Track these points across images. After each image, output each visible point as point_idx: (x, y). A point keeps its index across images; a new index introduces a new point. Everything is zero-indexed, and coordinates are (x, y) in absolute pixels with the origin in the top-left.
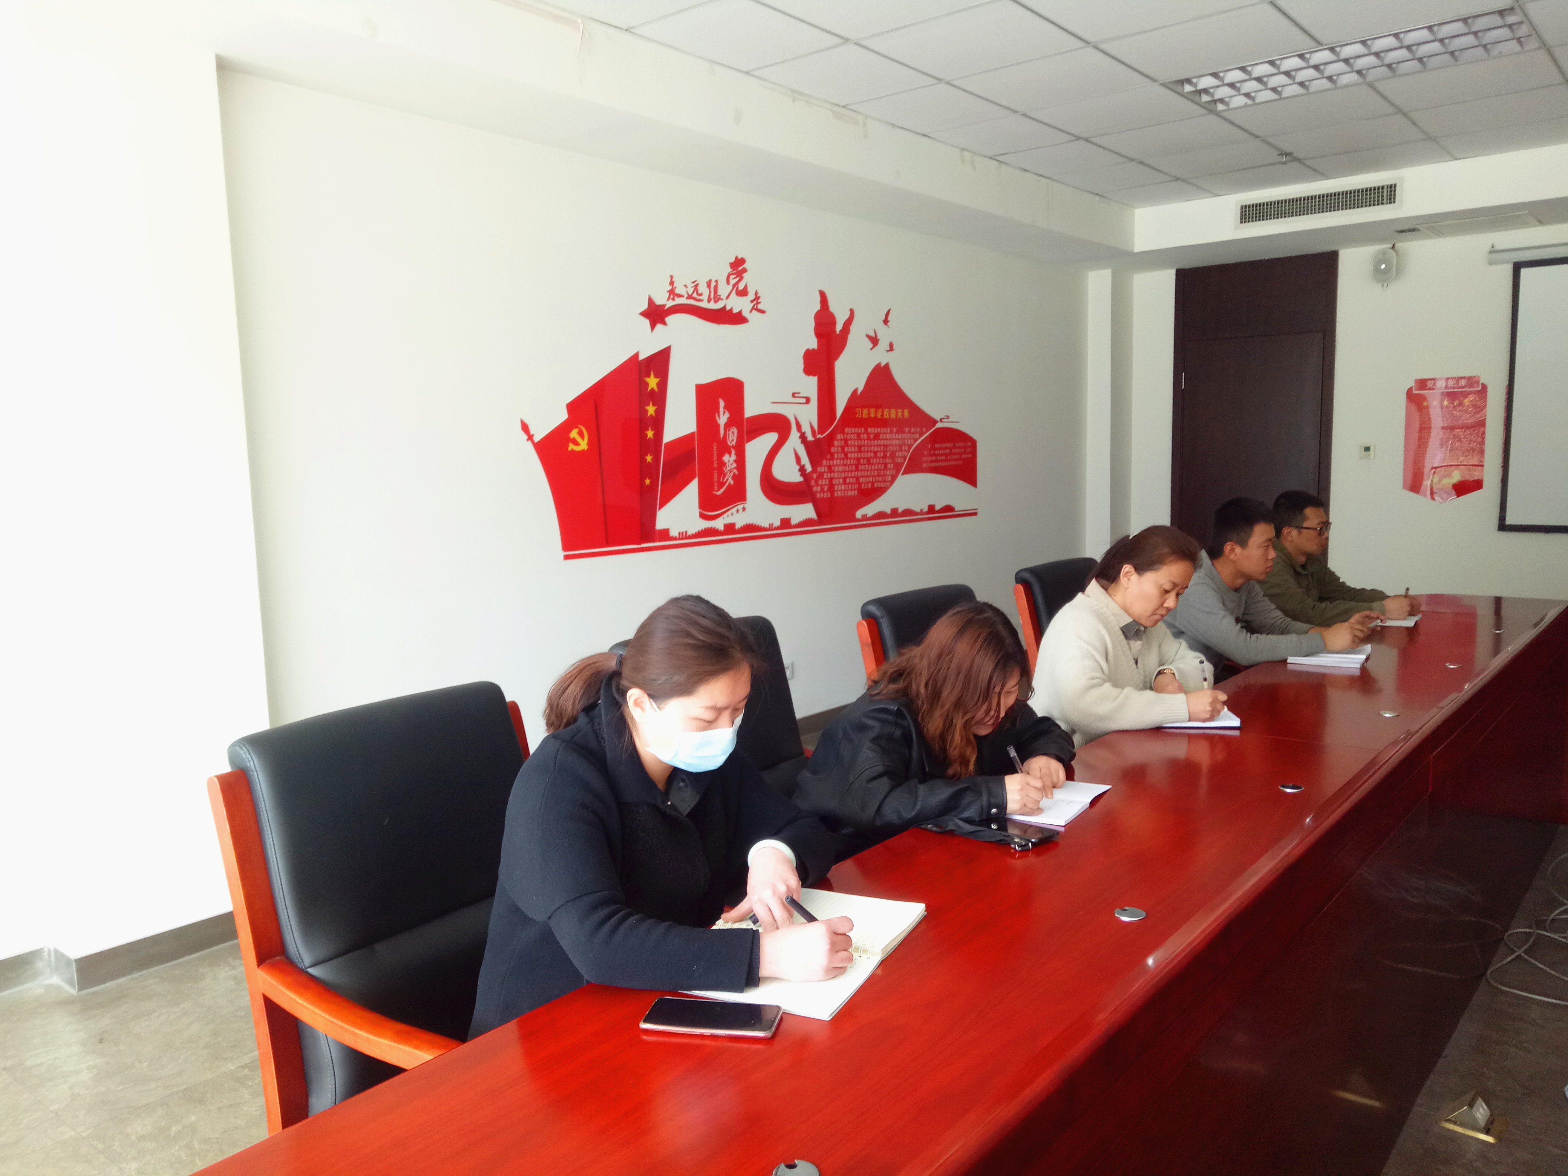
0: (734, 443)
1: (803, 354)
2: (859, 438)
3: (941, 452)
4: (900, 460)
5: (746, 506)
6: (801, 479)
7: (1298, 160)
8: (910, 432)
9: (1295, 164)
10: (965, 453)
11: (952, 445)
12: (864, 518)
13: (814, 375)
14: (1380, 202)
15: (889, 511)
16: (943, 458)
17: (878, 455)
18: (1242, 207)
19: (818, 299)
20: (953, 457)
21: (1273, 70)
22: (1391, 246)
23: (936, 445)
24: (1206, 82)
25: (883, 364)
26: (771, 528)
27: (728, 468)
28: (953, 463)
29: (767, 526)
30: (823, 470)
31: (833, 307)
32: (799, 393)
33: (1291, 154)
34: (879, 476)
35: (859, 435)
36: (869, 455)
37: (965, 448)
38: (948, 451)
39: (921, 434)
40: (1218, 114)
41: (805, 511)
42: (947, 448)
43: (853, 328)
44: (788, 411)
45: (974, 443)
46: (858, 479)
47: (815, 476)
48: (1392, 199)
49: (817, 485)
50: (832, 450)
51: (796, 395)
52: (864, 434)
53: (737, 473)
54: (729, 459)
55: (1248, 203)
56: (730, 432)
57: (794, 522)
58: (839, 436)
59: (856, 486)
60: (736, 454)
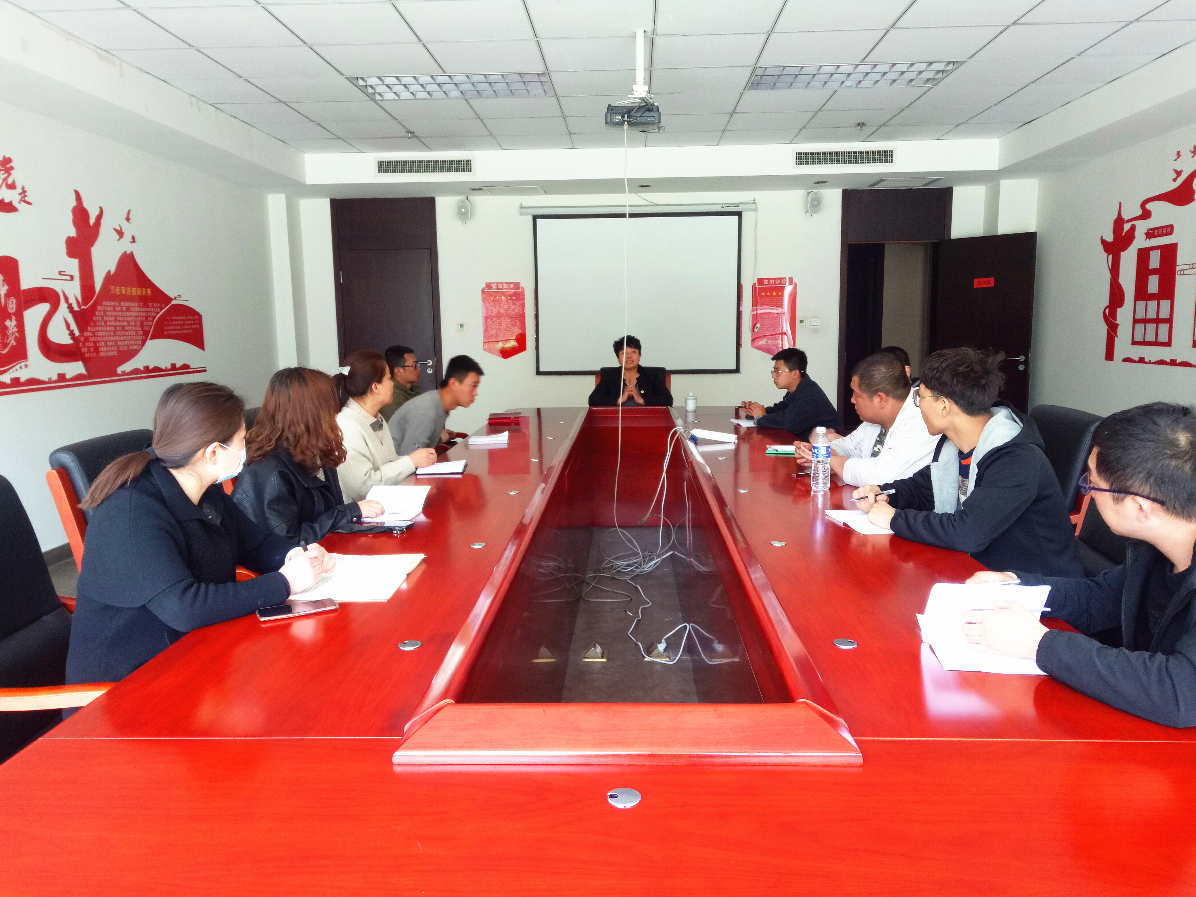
0: (14, 311)
1: (64, 241)
2: (115, 310)
3: (177, 323)
4: (147, 328)
5: (27, 363)
6: (71, 342)
7: (417, 137)
8: (153, 307)
9: (415, 139)
10: (195, 324)
11: (184, 318)
12: (124, 373)
13: (76, 258)
14: (462, 170)
15: (142, 368)
16: (179, 327)
17: (131, 323)
18: (379, 162)
19: (74, 196)
20: (186, 327)
21: (414, 81)
22: (466, 198)
23: (173, 318)
24: (372, 81)
25: (128, 253)
26: (50, 381)
27: (11, 332)
28: (187, 332)
29: (46, 380)
30: (88, 335)
31: (86, 205)
32: (64, 272)
33: (413, 133)
34: (132, 340)
35: (114, 307)
36: (123, 324)
37: (193, 320)
38: (182, 322)
39: (162, 309)
40: (375, 101)
41: (76, 368)
42: (181, 320)
43: (103, 222)
44: (57, 286)
45: (200, 316)
46: (116, 342)
47: (82, 339)
48: (469, 170)
49: (84, 346)
50: (95, 318)
51: (62, 273)
52: (118, 306)
53: (18, 335)
54: (11, 324)
55: (382, 160)
56: (10, 302)
57: (68, 376)
58: (99, 308)
59: (116, 348)
60: (17, 320)
